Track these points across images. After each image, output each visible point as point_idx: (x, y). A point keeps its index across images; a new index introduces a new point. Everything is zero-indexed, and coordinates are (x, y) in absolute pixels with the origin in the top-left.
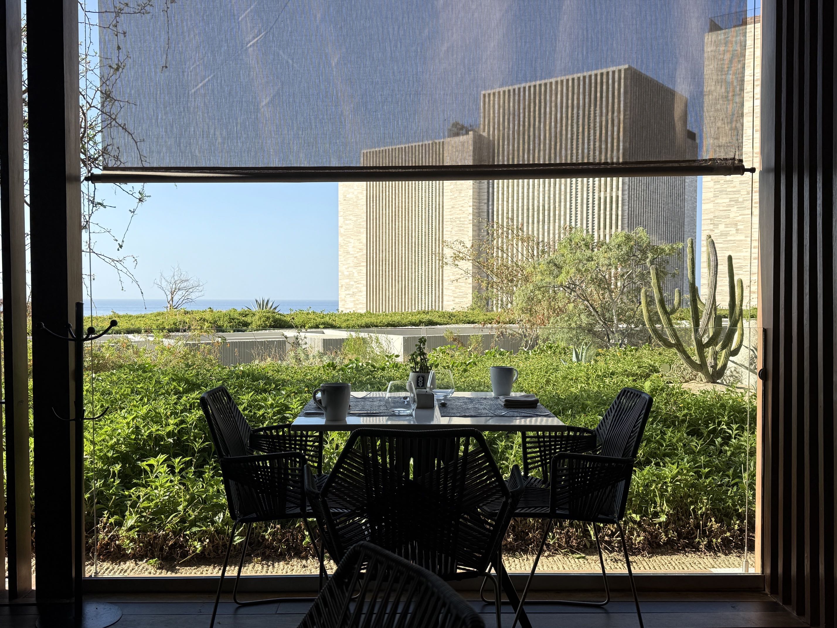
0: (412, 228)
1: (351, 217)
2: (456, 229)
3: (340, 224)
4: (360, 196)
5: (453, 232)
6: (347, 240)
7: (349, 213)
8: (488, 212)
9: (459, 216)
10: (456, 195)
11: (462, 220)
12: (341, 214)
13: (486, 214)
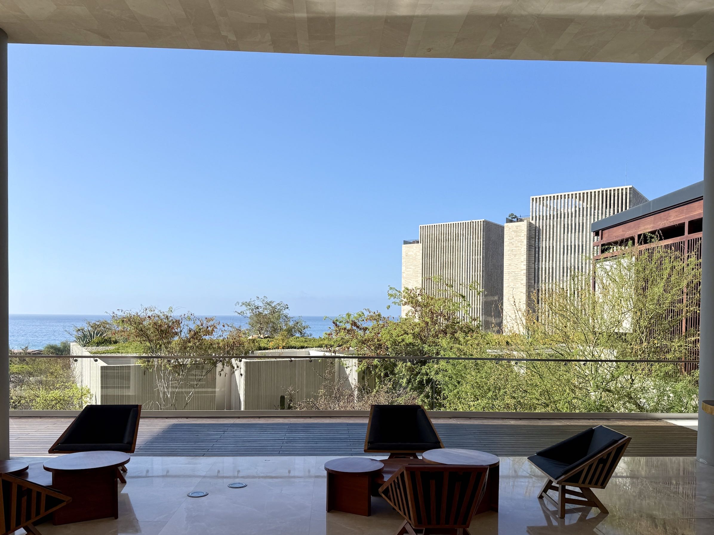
0: (455, 274)
1: (411, 267)
2: (513, 278)
3: (403, 271)
4: (418, 254)
5: (510, 280)
6: (409, 281)
7: (410, 264)
8: (535, 268)
9: (514, 270)
10: (512, 258)
11: (516, 272)
12: (403, 264)
13: (533, 270)
